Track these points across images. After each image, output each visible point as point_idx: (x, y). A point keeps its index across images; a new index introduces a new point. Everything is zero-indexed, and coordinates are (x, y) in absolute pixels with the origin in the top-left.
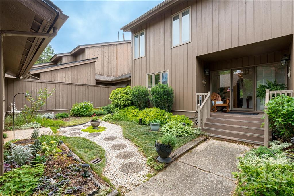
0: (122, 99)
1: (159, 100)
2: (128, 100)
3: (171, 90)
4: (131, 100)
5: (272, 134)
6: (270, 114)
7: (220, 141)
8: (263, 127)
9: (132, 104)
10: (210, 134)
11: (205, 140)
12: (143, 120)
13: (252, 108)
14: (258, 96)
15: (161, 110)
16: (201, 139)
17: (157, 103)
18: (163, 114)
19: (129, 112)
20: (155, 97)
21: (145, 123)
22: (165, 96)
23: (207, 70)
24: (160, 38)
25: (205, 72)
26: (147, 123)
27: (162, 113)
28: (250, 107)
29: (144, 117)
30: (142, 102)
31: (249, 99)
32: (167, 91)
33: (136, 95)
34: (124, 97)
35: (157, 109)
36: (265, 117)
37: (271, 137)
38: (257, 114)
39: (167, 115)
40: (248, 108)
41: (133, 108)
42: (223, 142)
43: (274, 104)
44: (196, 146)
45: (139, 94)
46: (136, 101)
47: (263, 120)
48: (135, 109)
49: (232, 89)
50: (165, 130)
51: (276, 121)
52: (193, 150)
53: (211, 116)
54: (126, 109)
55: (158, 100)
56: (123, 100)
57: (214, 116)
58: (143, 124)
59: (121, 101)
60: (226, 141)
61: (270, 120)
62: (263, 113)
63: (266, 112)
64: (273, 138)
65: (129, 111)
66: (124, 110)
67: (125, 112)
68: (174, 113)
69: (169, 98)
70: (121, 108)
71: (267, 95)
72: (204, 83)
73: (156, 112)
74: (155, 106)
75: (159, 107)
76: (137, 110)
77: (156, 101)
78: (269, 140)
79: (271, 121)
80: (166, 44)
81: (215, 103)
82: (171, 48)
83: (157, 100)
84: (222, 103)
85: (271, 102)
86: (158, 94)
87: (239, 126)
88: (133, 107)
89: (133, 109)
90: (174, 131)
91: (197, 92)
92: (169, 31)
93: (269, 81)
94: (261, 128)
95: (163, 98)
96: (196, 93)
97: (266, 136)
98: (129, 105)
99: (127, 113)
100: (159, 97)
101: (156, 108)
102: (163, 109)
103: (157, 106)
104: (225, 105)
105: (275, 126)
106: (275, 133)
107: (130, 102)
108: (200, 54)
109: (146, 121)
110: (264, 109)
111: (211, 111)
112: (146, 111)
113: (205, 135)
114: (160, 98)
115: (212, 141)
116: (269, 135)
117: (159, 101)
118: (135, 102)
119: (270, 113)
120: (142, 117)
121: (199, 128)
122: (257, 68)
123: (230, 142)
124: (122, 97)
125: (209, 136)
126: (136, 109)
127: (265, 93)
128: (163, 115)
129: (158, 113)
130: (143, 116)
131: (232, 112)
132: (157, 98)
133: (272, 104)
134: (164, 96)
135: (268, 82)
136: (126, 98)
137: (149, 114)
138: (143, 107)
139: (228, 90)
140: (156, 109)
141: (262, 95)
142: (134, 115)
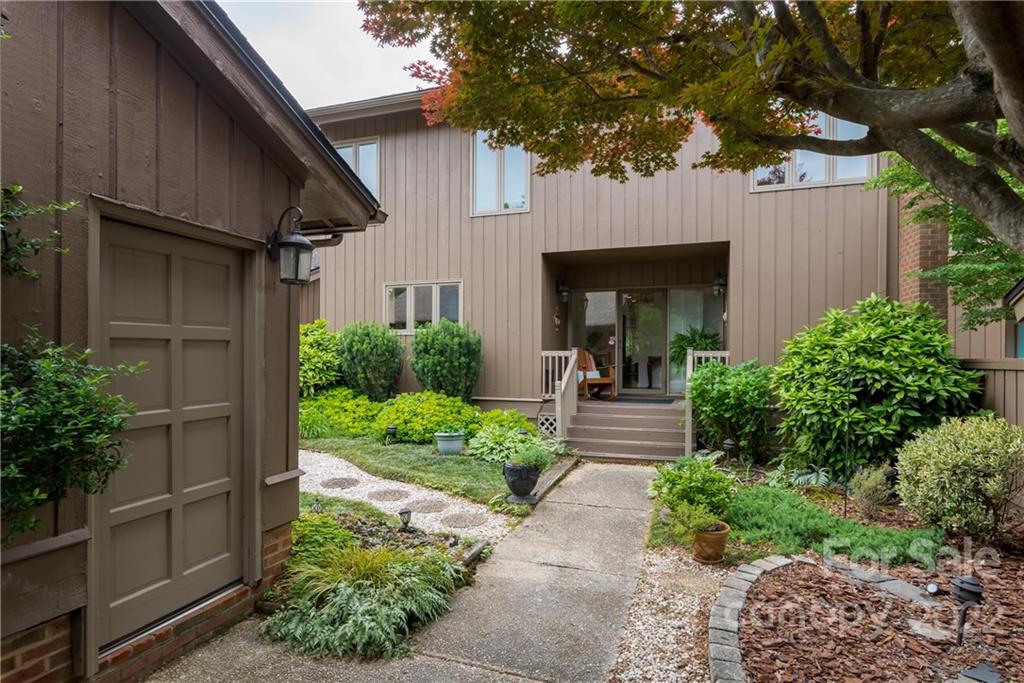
0: (307, 366)
1: (444, 368)
2: (328, 367)
3: (479, 342)
4: (336, 368)
5: (698, 438)
6: (693, 399)
7: (605, 465)
8: (683, 427)
9: (341, 382)
10: (583, 453)
11: (576, 465)
12: (399, 428)
13: (659, 389)
14: (673, 359)
15: (452, 398)
16: (569, 463)
17: (438, 378)
18: (456, 409)
19: (334, 408)
20: (431, 361)
21: (406, 438)
22: (463, 359)
23: (565, 289)
24: (433, 179)
25: (559, 292)
26: (415, 437)
27: (454, 406)
28: (654, 385)
29: (401, 420)
30: (382, 375)
31: (654, 362)
32: (468, 344)
33: (362, 354)
34: (316, 359)
35: (439, 396)
36: (686, 405)
37: (695, 445)
38: (670, 401)
39: (469, 411)
40: (650, 387)
41: (346, 396)
42: (613, 466)
43: (700, 381)
44: (564, 476)
45: (372, 349)
46: (359, 370)
47: (683, 413)
48: (355, 397)
49: (619, 341)
50: (486, 448)
51: (702, 411)
52: (561, 483)
53: (579, 409)
54: (322, 399)
55: (441, 370)
56: (311, 370)
57: (587, 410)
58: (401, 441)
59: (306, 372)
60: (620, 463)
61: (693, 411)
62: (683, 398)
63: (688, 396)
64: (699, 446)
65: (337, 404)
66: (318, 403)
67: (321, 408)
68: (486, 405)
69: (473, 364)
70: (305, 395)
71: (689, 359)
72: (557, 322)
73: (439, 405)
74: (429, 387)
75: (443, 391)
76: (363, 400)
77: (436, 372)
78: (693, 451)
79: (695, 413)
80: (455, 201)
81: (585, 377)
82: (471, 215)
83: (439, 368)
84: (598, 377)
85: (695, 376)
86: (442, 353)
87: (641, 429)
88: (345, 392)
89: (346, 399)
90: (508, 449)
91: (545, 348)
92: (465, 166)
93: (693, 326)
94: (680, 431)
95: (456, 364)
96: (543, 350)
97: (688, 444)
98: (331, 386)
99: (329, 411)
100: (446, 362)
101: (431, 392)
102: (455, 396)
103: (438, 387)
104: (606, 381)
105: (701, 421)
106: (701, 436)
107: (332, 376)
108: (553, 249)
109: (410, 433)
110: (684, 389)
111: (579, 400)
112: (404, 402)
113: (572, 456)
114: (447, 364)
115: (590, 467)
116: (693, 442)
117: (444, 371)
118: (356, 374)
119: (694, 397)
120: (397, 422)
121: (559, 439)
122: (672, 291)
123: (626, 463)
124: (309, 359)
125: (582, 457)
126: (359, 398)
127: (685, 354)
128: (459, 412)
129: (444, 406)
130: (398, 418)
131: (620, 399)
132: (440, 363)
133: (696, 379)
134: (459, 358)
135: (692, 329)
136: (324, 363)
137: (418, 411)
138: (381, 390)
139: (611, 343)
140: (435, 395)
141: (680, 359)
142: (356, 416)
